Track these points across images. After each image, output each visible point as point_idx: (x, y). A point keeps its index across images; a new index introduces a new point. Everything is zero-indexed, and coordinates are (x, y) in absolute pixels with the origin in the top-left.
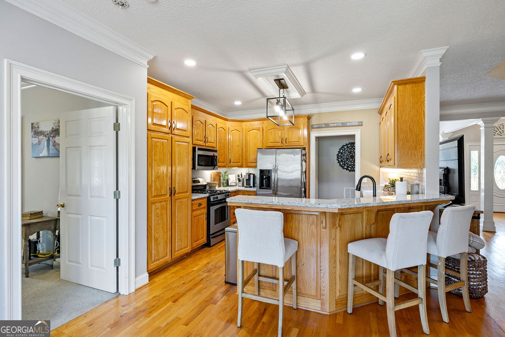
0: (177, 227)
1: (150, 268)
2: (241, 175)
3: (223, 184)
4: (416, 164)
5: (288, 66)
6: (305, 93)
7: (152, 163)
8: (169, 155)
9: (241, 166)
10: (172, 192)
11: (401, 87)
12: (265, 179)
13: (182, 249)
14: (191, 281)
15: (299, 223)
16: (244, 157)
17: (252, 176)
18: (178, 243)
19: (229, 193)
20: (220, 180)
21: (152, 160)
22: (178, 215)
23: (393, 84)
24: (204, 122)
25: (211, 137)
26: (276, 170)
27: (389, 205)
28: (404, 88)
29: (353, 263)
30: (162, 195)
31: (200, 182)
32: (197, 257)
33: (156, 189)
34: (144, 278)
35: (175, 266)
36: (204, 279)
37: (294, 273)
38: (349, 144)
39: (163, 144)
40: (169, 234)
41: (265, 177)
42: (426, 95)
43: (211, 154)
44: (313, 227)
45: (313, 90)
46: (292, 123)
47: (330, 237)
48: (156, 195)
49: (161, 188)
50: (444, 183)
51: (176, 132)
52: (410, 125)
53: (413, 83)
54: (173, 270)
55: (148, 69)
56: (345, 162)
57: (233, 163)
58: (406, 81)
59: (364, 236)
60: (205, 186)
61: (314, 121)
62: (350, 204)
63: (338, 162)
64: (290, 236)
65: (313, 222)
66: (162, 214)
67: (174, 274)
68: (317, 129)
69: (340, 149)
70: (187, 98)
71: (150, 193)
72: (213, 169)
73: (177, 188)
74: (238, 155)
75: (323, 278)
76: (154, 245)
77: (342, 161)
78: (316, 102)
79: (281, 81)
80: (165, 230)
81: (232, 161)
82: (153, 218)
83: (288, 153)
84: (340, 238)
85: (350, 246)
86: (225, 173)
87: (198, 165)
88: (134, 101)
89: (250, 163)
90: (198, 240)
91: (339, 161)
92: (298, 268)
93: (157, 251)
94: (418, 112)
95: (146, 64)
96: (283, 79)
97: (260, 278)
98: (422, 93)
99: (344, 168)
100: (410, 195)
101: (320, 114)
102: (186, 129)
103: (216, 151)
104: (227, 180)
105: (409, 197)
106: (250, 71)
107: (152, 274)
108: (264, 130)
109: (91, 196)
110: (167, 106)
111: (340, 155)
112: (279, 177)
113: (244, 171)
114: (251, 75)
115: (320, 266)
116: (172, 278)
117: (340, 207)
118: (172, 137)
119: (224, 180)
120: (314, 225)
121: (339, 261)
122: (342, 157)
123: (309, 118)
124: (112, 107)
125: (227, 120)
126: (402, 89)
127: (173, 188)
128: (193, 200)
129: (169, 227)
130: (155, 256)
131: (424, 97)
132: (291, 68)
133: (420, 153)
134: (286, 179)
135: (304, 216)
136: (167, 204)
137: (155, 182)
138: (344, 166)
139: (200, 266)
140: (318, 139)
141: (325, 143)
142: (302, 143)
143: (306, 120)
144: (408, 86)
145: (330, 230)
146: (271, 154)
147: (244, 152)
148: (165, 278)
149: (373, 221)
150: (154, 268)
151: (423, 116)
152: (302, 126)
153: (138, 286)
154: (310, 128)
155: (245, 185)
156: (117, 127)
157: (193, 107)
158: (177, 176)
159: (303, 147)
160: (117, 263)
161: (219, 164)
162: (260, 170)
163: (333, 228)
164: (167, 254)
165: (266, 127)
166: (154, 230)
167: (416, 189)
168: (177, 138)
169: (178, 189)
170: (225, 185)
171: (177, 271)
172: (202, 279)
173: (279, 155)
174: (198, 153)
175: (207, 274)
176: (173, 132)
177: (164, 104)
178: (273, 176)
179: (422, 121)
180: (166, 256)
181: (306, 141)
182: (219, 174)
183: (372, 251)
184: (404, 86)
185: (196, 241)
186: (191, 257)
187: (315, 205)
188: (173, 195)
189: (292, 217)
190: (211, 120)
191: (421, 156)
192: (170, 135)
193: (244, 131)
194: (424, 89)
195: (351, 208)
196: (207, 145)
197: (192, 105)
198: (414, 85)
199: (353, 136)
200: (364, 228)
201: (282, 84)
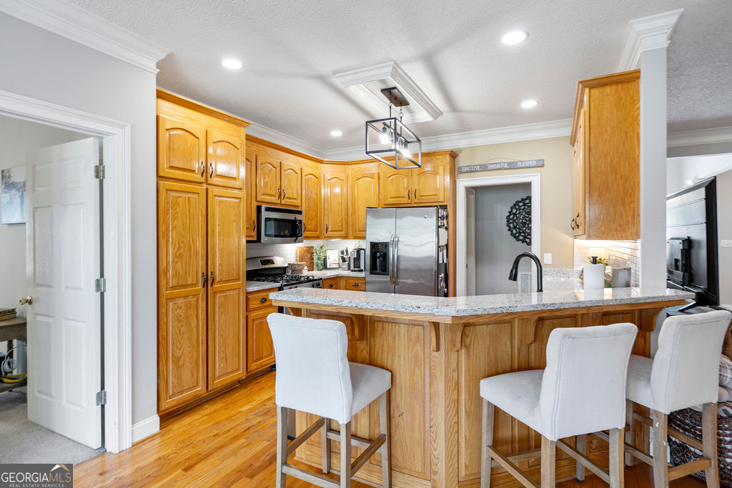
0: (217, 338)
1: (164, 406)
2: (347, 251)
3: (317, 265)
4: (624, 231)
5: (395, 63)
6: (442, 113)
7: (168, 232)
8: (201, 220)
9: (346, 237)
10: (208, 280)
11: (595, 92)
12: (379, 257)
13: (227, 374)
14: (228, 431)
15: (394, 338)
16: (350, 223)
17: (362, 252)
18: (219, 366)
19: (320, 282)
20: (313, 259)
21: (168, 228)
22: (219, 319)
23: (581, 86)
24: (277, 165)
25: (292, 189)
26: (396, 243)
27: (558, 310)
28: (601, 93)
29: (489, 416)
30: (187, 286)
31: (274, 263)
32: (256, 387)
33: (176, 275)
34: (151, 423)
35: (216, 402)
36: (250, 429)
37: (384, 430)
38: (526, 199)
39: (189, 200)
40: (202, 349)
41: (378, 254)
42: (642, 104)
43: (291, 217)
44: (418, 347)
45: (453, 107)
46: (416, 164)
47: (447, 367)
48: (175, 284)
49: (186, 273)
50: (683, 265)
51: (215, 180)
52: (612, 161)
53: (617, 82)
54: (209, 409)
55: (158, 76)
56: (520, 229)
57: (332, 231)
58: (604, 80)
59: (516, 366)
60: (284, 269)
61: (462, 161)
62: (476, 308)
63: (509, 230)
64: (379, 362)
65: (418, 337)
66: (187, 318)
67: (206, 417)
68: (468, 174)
69: (512, 208)
70: (237, 124)
71: (163, 282)
72: (295, 242)
73: (217, 273)
74: (340, 219)
75: (434, 440)
76: (173, 369)
77: (515, 227)
78: (464, 127)
79: (392, 91)
80: (195, 343)
81: (330, 229)
82: (170, 324)
83: (416, 215)
84: (468, 370)
85: (484, 384)
86: (321, 247)
87: (266, 235)
88: (128, 129)
89: (359, 231)
90: (261, 359)
91: (510, 227)
92: (393, 420)
93: (179, 378)
94: (626, 136)
95: (154, 67)
96: (395, 88)
97: (329, 434)
98: (634, 101)
99: (518, 240)
100: (611, 289)
101: (472, 149)
102: (235, 177)
103: (300, 213)
104: (325, 260)
105: (608, 294)
106: (335, 74)
107: (167, 417)
108: (381, 177)
109: (67, 288)
110: (198, 138)
111: (511, 217)
112: (401, 253)
113: (351, 245)
114: (337, 81)
115: (431, 420)
116: (201, 424)
117: (454, 314)
118: (207, 190)
119: (319, 259)
120: (418, 344)
121: (466, 411)
122: (514, 221)
123: (453, 155)
124: (92, 139)
125: (321, 162)
126: (597, 95)
127: (209, 273)
128: (248, 293)
129: (202, 337)
130: (174, 387)
131: (639, 108)
132: (402, 67)
133: (632, 212)
134: (412, 258)
135: (402, 326)
136: (197, 300)
137: (175, 263)
138: (518, 236)
139: (254, 403)
140: (471, 191)
141: (487, 198)
142: (443, 198)
143: (448, 158)
144: (608, 89)
145: (447, 353)
146: (389, 216)
147: (350, 213)
148: (190, 424)
149: (531, 337)
150: (172, 407)
151: (636, 142)
152: (441, 168)
153: (138, 438)
154: (454, 172)
155: (352, 268)
156: (99, 172)
157: (249, 138)
158: (218, 253)
159: (443, 204)
160: (101, 398)
161: (306, 234)
162: (371, 243)
163: (452, 350)
164: (197, 383)
165: (385, 173)
166: (173, 344)
167: (622, 277)
168: (216, 191)
169: (220, 274)
170: (321, 267)
171: (215, 411)
172: (249, 428)
173: (401, 218)
174: (265, 214)
175: (259, 419)
176: (210, 181)
177: (191, 133)
178: (392, 253)
179: (634, 151)
180: (197, 385)
181: (448, 194)
182: (310, 250)
183: (518, 397)
184: (601, 89)
185: (257, 360)
186: (246, 388)
187: (411, 309)
188: (209, 286)
189: (383, 329)
190: (291, 162)
191: (634, 217)
192: (205, 186)
193: (350, 178)
194: (638, 92)
195: (478, 316)
196: (283, 202)
197: (247, 135)
198: (620, 86)
199: (527, 186)
200: (516, 350)
201: (396, 98)
